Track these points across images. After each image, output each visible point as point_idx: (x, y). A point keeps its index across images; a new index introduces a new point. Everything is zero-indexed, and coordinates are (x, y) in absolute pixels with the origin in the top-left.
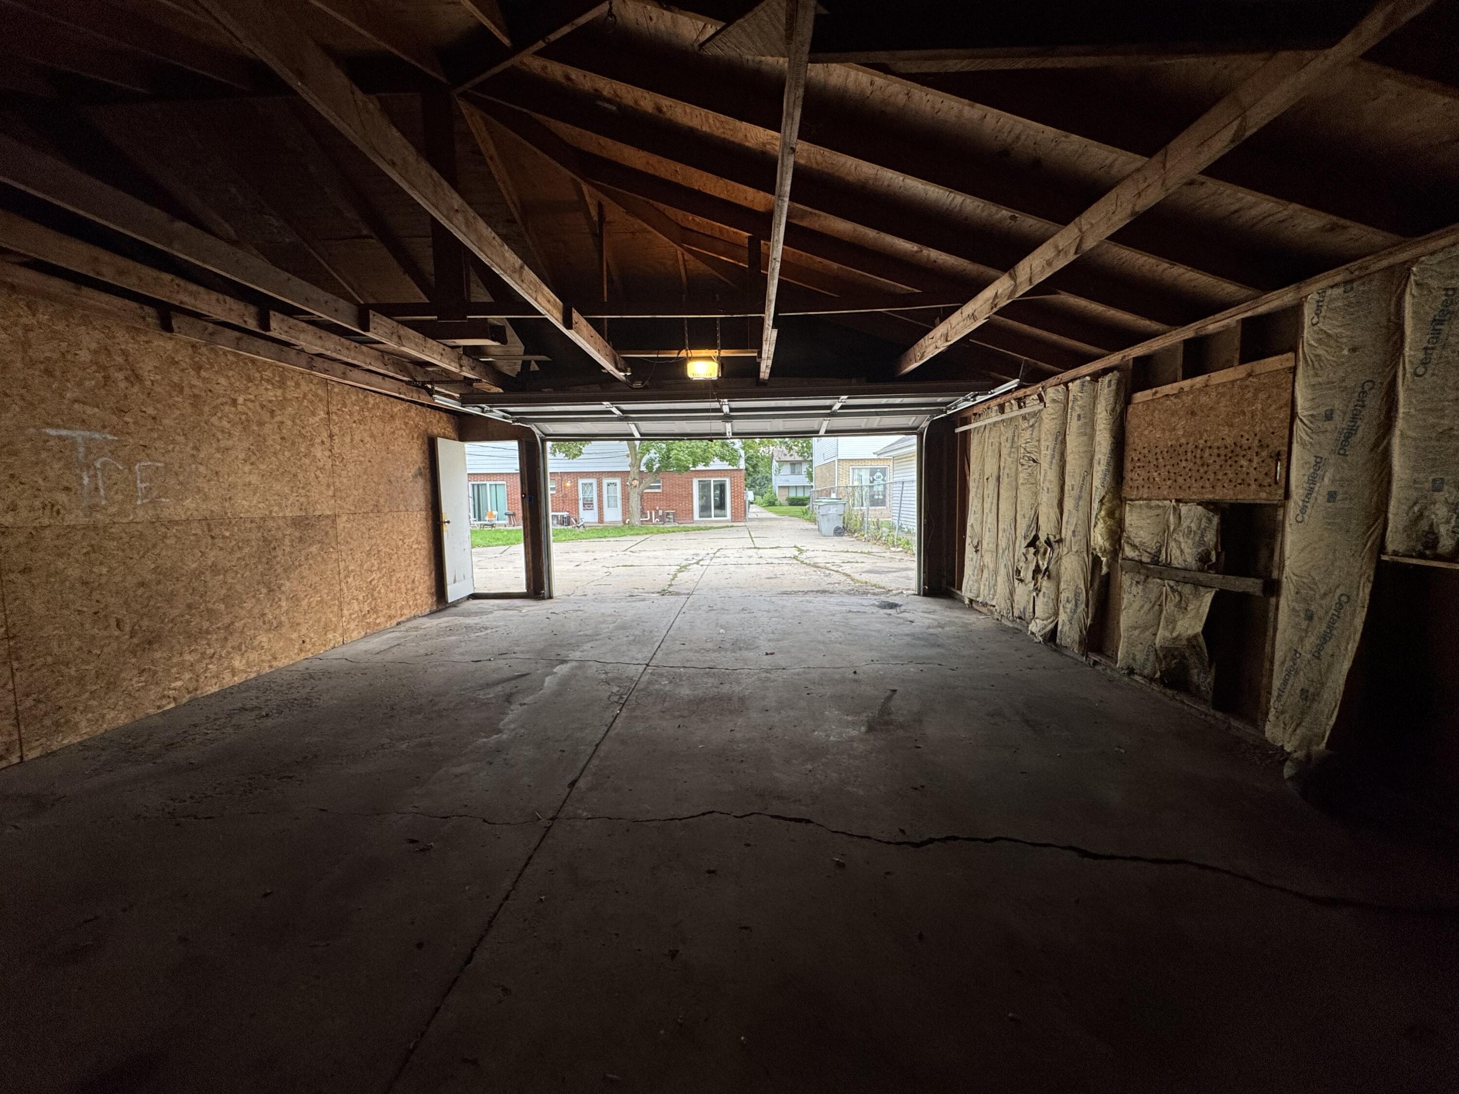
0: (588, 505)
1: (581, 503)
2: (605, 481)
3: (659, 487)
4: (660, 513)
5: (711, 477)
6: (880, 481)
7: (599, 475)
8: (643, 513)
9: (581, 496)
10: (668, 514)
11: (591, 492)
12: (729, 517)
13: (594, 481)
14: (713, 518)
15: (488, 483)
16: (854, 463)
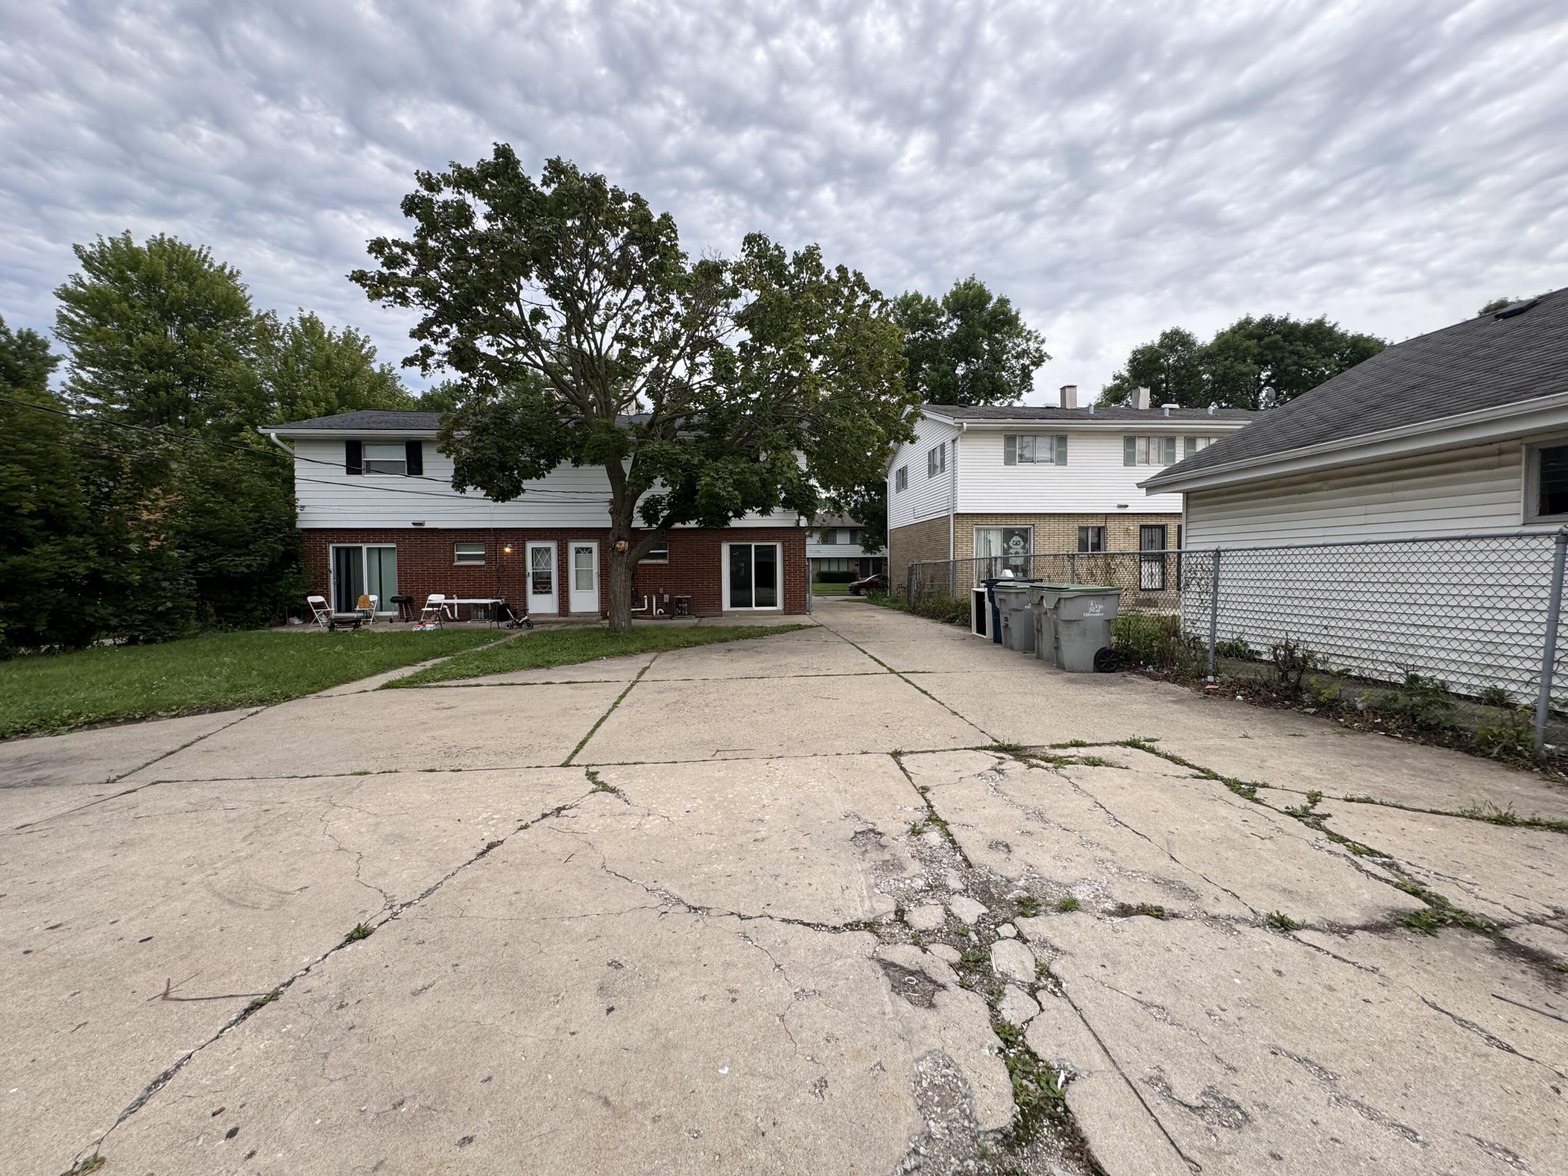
0: (542, 585)
1: (530, 581)
2: (573, 546)
3: (662, 556)
4: (666, 598)
5: (752, 540)
6: (1019, 548)
7: (562, 535)
8: (636, 600)
9: (529, 569)
10: (680, 601)
11: (548, 563)
12: (780, 606)
13: (553, 546)
14: (755, 608)
15: (365, 547)
16: (979, 521)
